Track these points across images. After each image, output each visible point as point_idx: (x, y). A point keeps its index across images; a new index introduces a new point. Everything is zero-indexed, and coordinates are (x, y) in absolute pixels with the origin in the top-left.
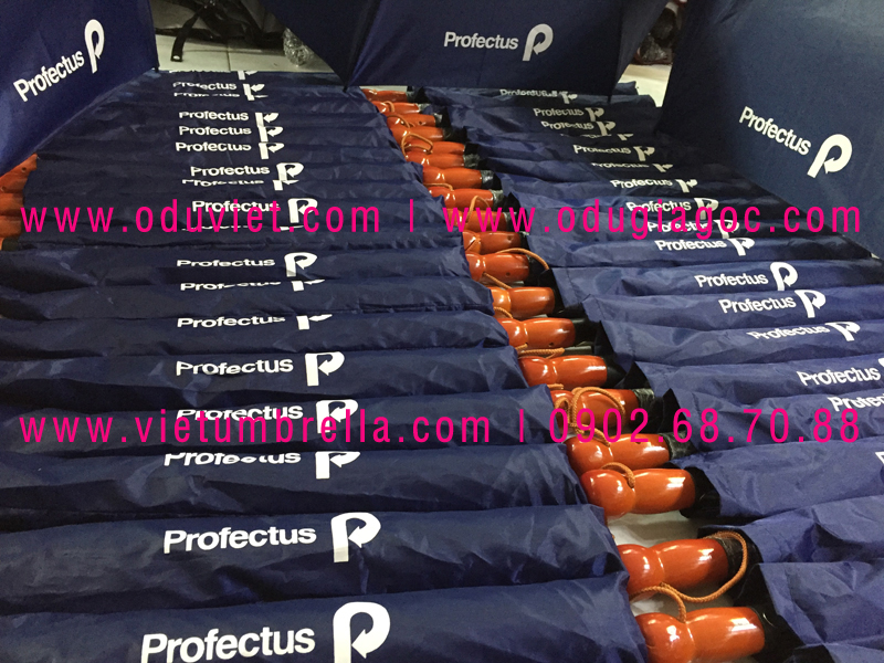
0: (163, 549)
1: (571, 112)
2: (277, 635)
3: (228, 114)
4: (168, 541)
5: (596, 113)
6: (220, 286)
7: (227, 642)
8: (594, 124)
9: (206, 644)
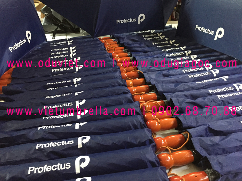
0: (36, 148)
1: (153, 35)
2: (61, 165)
3: (63, 49)
4: (37, 146)
5: (160, 34)
6: (57, 88)
7: (49, 167)
8: (159, 37)
9: (44, 168)
